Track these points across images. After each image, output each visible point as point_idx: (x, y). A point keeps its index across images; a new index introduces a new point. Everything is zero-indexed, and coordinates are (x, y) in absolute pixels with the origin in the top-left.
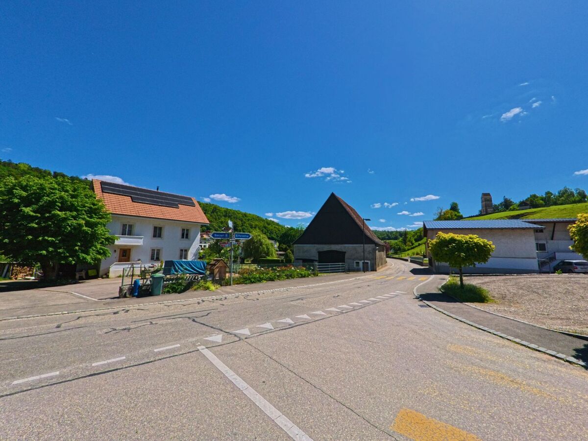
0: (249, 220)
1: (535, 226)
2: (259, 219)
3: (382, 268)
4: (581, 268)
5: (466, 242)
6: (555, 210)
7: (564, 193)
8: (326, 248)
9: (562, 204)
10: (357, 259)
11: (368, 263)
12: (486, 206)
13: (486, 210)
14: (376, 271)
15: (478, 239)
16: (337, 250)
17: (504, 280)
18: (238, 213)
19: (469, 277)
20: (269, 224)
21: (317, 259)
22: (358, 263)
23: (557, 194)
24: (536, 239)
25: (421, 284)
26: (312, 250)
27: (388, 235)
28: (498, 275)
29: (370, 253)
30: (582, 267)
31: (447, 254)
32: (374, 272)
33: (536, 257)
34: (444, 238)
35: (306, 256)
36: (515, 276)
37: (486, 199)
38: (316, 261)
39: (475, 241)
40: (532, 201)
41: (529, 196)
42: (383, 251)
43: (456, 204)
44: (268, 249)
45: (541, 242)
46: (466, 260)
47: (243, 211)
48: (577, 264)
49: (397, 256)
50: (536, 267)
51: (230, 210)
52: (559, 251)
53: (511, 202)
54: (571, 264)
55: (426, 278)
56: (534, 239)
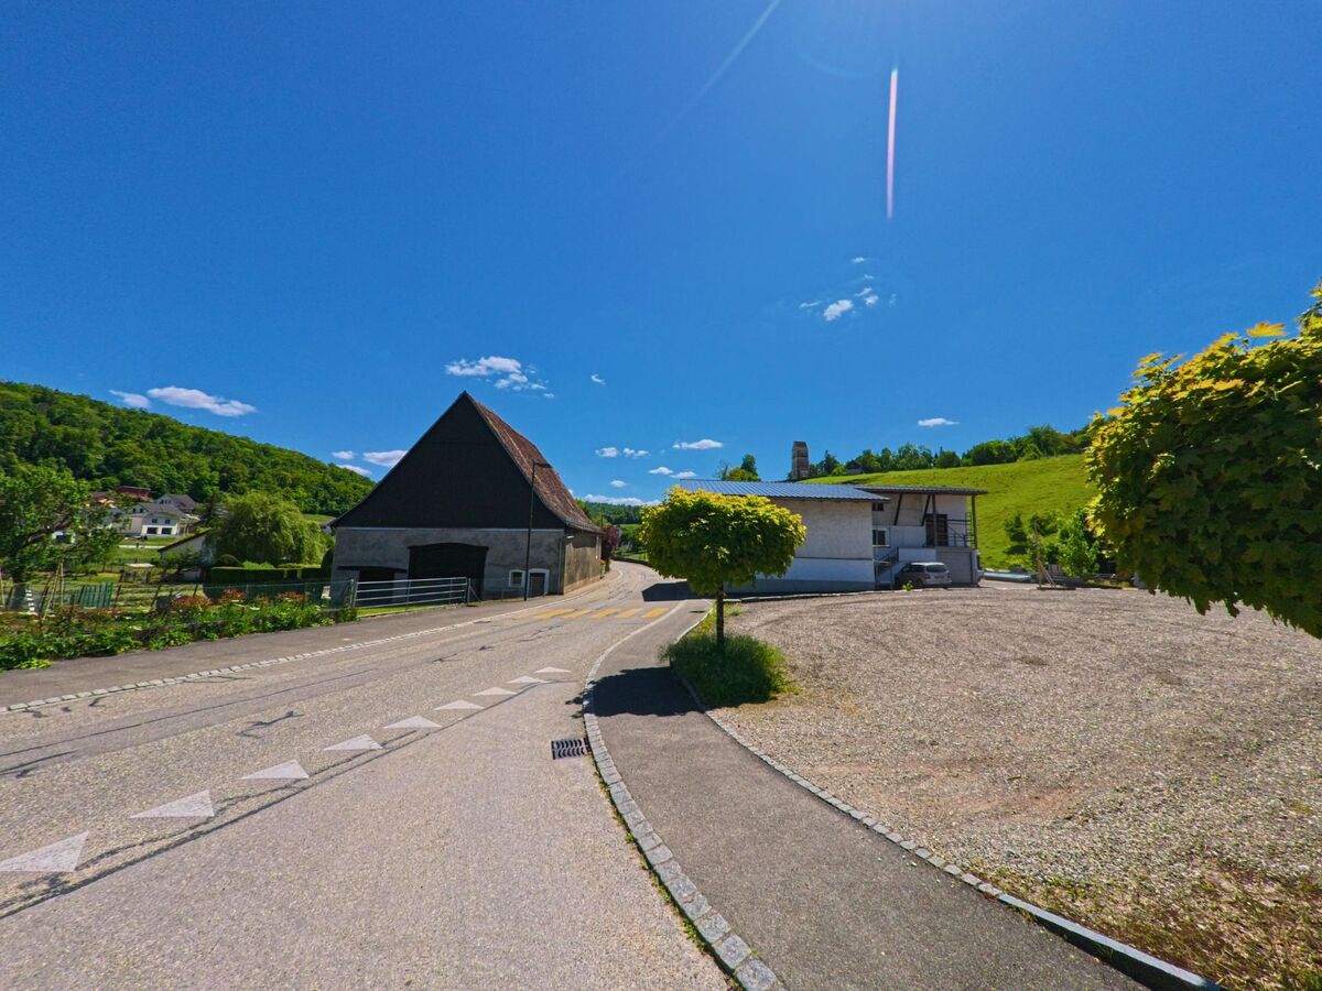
0: (275, 464)
1: (876, 497)
2: (311, 465)
3: (585, 584)
4: (936, 577)
5: (737, 515)
6: (895, 478)
7: (905, 452)
8: (433, 536)
9: (902, 469)
10: (514, 564)
11: (543, 575)
12: (798, 467)
13: (798, 471)
14: (562, 594)
15: (768, 507)
16: (466, 542)
17: (819, 609)
18: (242, 445)
19: (752, 604)
20: (338, 479)
21: (407, 568)
22: (517, 575)
23: (897, 454)
24: (875, 523)
25: (652, 624)
26: (393, 542)
27: (627, 514)
28: (807, 597)
29: (552, 549)
30: (937, 574)
31: (682, 551)
32: (557, 597)
33: (872, 556)
34: (681, 501)
35: (371, 559)
36: (838, 599)
37: (800, 451)
38: (403, 571)
39: (761, 512)
40: (864, 462)
41: (861, 454)
42: (593, 545)
43: (753, 458)
44: (299, 541)
45: (880, 529)
46: (733, 568)
47: (261, 441)
48: (930, 569)
49: (636, 557)
50: (870, 577)
51: (215, 434)
52: (904, 546)
53: (835, 462)
54: (920, 568)
55: (664, 610)
56: (871, 522)
